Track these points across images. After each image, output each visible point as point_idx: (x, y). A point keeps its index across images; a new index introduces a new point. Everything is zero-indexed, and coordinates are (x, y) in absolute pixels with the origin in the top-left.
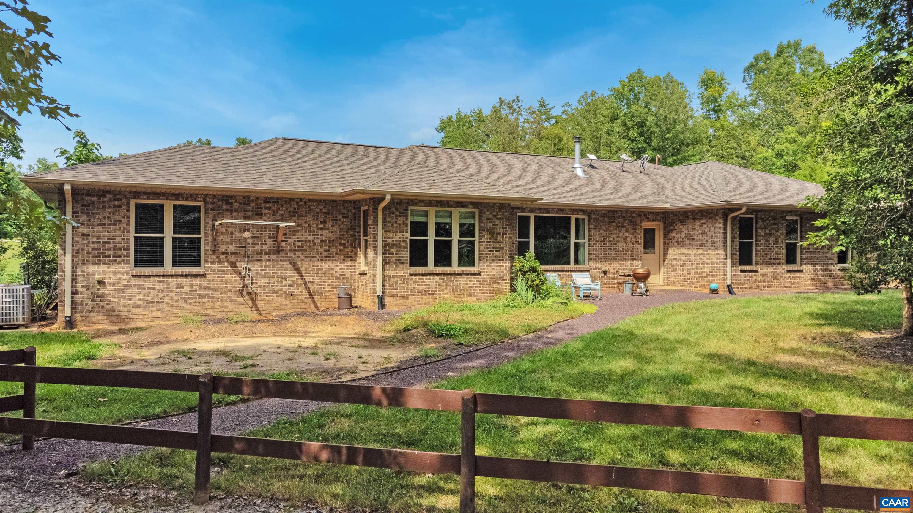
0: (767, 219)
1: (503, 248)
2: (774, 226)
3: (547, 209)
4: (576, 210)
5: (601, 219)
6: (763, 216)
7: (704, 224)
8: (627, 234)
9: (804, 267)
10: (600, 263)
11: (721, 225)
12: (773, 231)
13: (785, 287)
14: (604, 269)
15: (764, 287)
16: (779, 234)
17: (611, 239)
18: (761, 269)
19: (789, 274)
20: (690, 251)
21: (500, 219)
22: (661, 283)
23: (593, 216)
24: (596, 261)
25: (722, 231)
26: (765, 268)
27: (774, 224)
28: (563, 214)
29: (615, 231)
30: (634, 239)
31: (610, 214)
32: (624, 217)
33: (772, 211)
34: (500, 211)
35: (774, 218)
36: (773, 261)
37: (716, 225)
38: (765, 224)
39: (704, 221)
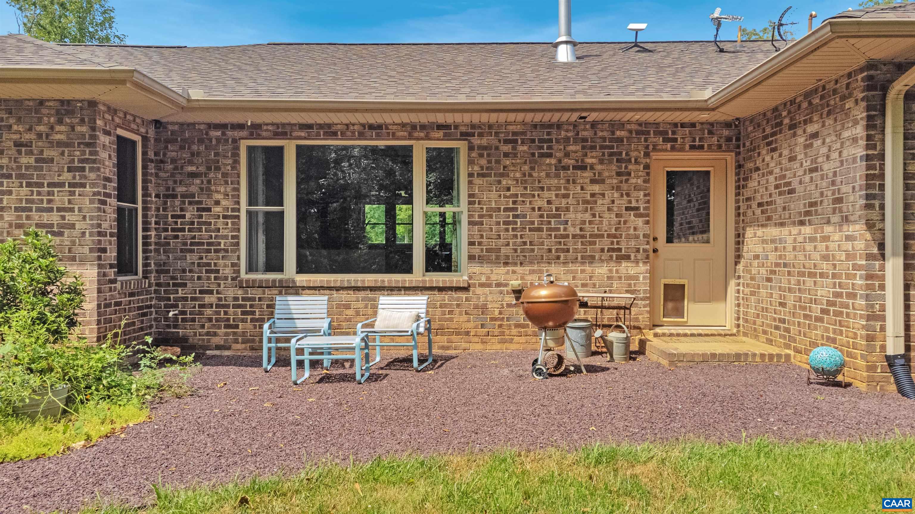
1: (72, 226)
3: (329, 126)
4: (423, 127)
5: (507, 148)
7: (815, 135)
8: (596, 188)
10: (503, 270)
11: (860, 131)
14: (515, 283)
17: (539, 203)
20: (785, 231)
21: (60, 144)
22: (729, 325)
23: (476, 141)
24: (489, 261)
25: (860, 151)
28: (379, 137)
29: (554, 182)
30: (623, 202)
31: (536, 135)
32: (585, 140)
34: (60, 122)
37: (846, 134)
39: (811, 128)
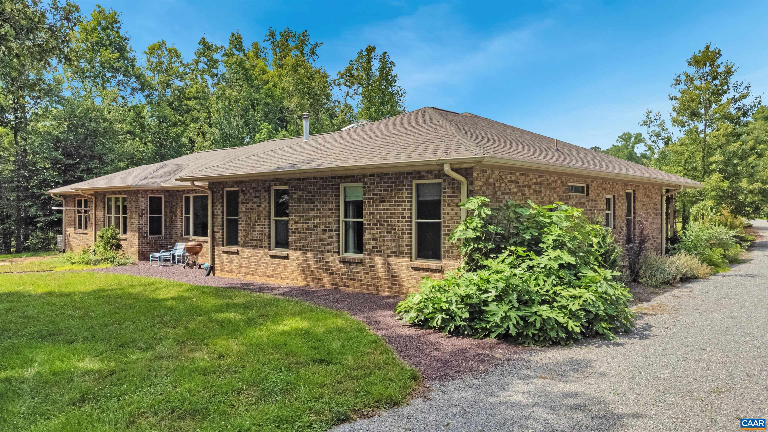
0: (249, 191)
2: (255, 200)
6: (244, 189)
9: (292, 253)
12: (255, 206)
13: (268, 276)
15: (245, 273)
16: (261, 209)
18: (242, 252)
19: (272, 260)
26: (246, 250)
27: (256, 197)
33: (253, 181)
35: (256, 190)
36: (255, 243)
38: (246, 197)
